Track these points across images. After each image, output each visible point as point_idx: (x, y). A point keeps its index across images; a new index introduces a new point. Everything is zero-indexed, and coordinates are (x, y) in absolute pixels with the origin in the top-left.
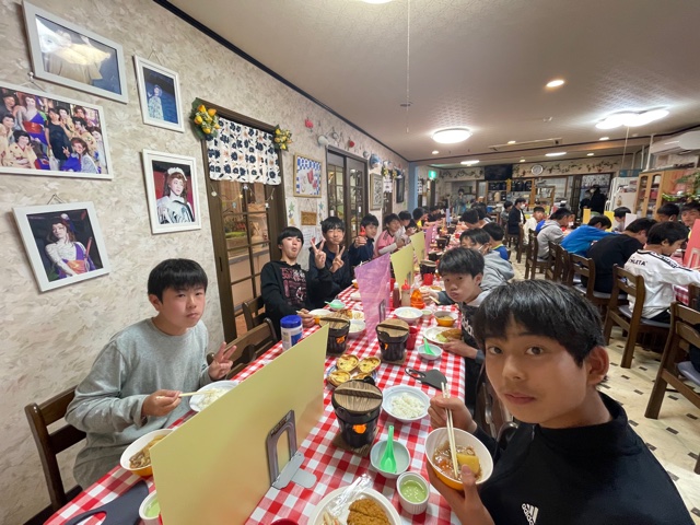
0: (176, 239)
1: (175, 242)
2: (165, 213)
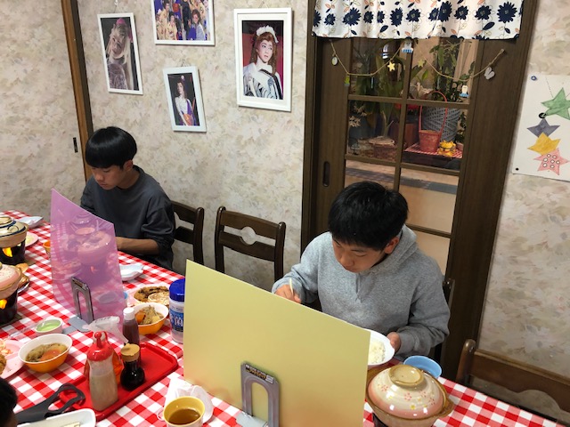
0: (261, 117)
1: (260, 120)
2: (251, 83)
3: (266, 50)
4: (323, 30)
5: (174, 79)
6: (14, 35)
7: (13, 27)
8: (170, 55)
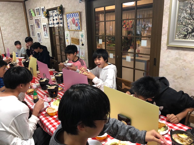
2: (45, 34)
3: (45, 29)
4: (50, 26)
5: (38, 34)
6: (18, 28)
7: (17, 27)
8: (37, 30)
